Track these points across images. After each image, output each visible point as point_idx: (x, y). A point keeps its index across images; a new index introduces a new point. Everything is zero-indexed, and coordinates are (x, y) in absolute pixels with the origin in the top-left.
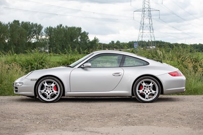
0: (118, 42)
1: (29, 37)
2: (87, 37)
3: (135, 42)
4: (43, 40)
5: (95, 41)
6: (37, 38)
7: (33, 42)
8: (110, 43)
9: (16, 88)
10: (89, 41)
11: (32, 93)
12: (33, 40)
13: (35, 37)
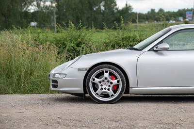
0: (161, 10)
1: (26, 4)
2: (115, 3)
3: (188, 10)
4: (47, 8)
5: (127, 9)
6: (38, 5)
7: (32, 11)
8: (149, 12)
9: (56, 82)
10: (117, 9)
11: (80, 89)
12: (32, 9)
13: (35, 3)
